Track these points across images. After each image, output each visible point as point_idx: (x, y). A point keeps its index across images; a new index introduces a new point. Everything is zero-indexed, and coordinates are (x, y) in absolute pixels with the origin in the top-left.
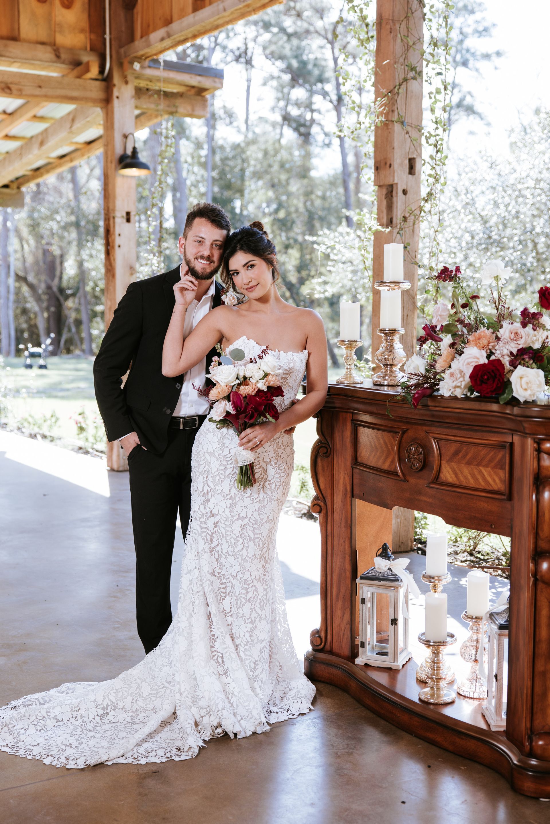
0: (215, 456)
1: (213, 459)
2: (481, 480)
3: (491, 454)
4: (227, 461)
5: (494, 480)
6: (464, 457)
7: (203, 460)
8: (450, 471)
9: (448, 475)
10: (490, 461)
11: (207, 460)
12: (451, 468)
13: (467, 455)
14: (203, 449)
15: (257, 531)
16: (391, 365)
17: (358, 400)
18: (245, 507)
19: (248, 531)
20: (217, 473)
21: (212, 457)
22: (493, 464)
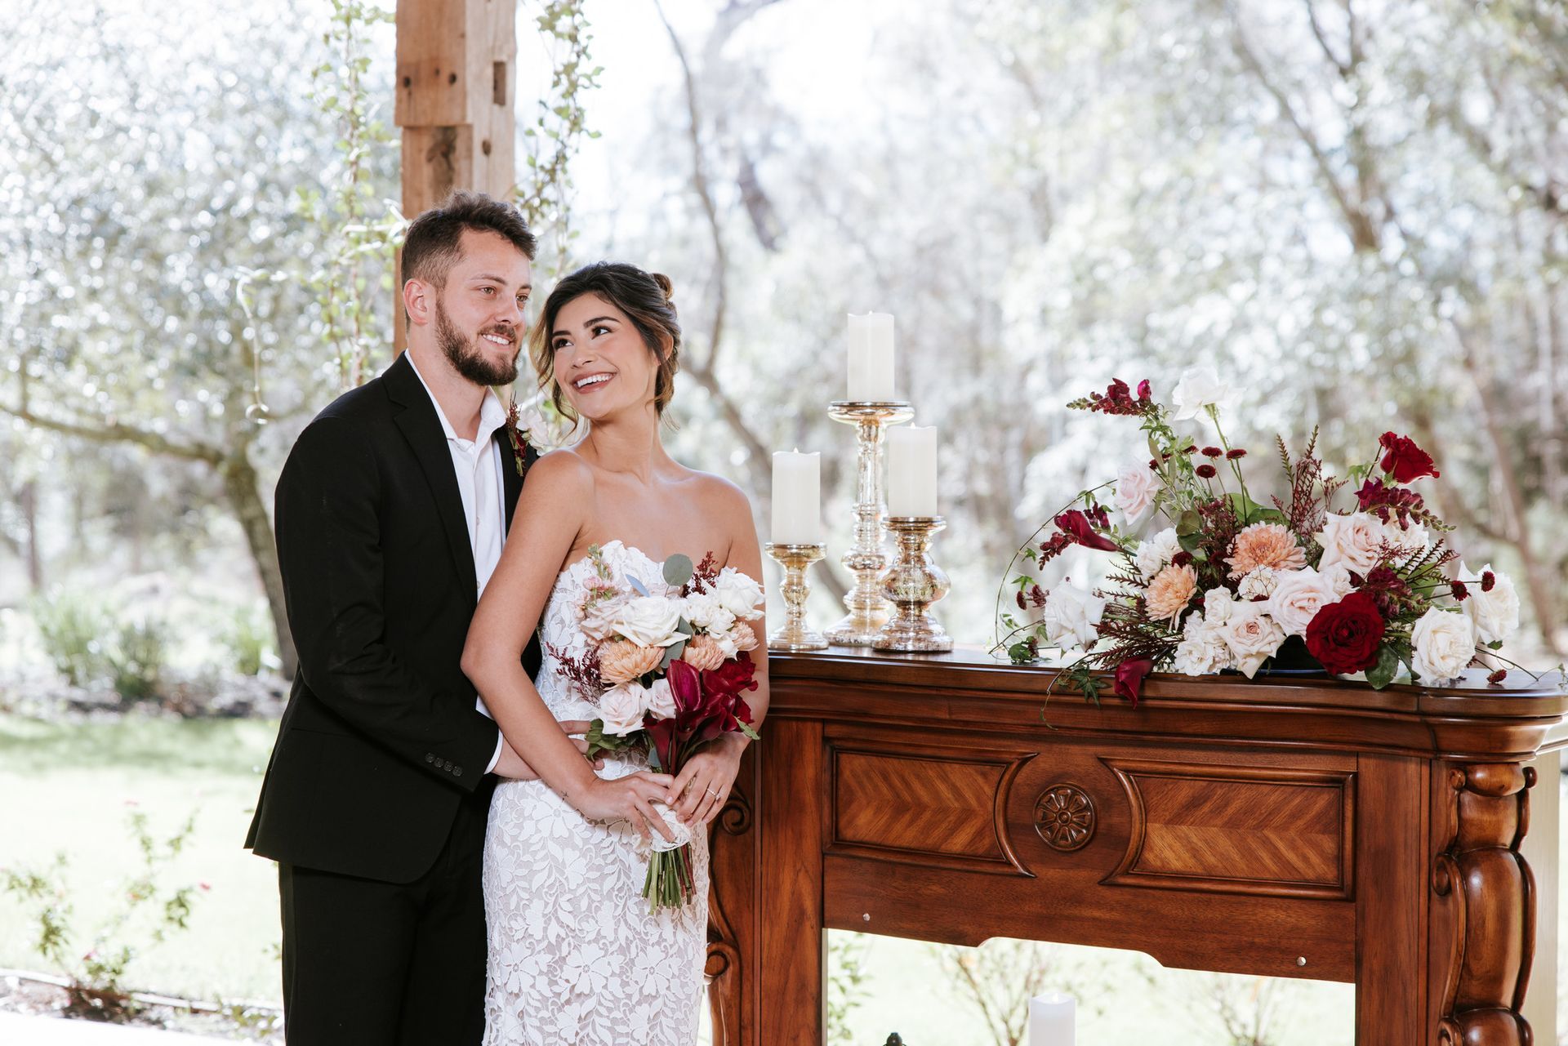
0: (574, 847)
1: (570, 855)
2: (1267, 860)
3: (1296, 801)
4: (605, 857)
5: (1305, 859)
6: (1219, 810)
7: (543, 859)
8: (1177, 845)
9: (1168, 854)
10: (1295, 816)
11: (554, 858)
12: (1177, 838)
13: (1226, 805)
14: (538, 831)
15: (621, 1029)
16: (920, 604)
17: (888, 689)
18: (652, 971)
19: (598, 1028)
20: (581, 890)
21: (568, 851)
22: (1300, 823)
